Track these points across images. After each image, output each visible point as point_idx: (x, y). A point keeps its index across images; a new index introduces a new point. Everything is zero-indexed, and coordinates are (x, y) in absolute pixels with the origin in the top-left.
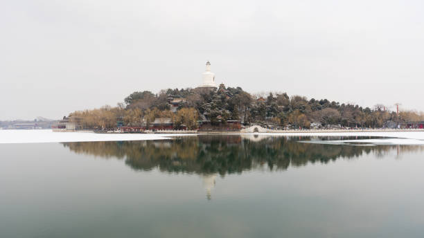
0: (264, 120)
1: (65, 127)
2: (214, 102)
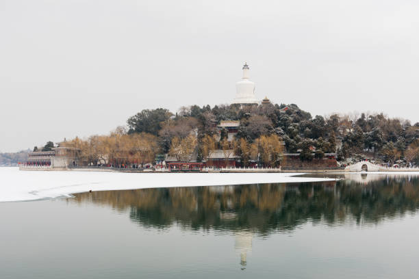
0: (362, 152)
1: (49, 164)
2: (294, 126)
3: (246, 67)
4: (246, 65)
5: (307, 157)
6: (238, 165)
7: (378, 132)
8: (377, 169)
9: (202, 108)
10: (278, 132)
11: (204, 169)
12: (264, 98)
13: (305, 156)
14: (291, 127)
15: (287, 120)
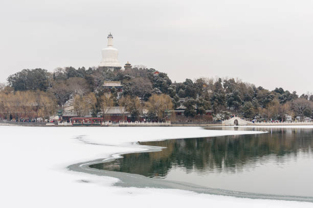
3: (110, 36)
4: (110, 35)
5: (191, 113)
6: (129, 120)
7: (237, 93)
8: (246, 124)
9: (77, 69)
10: (157, 92)
11: (103, 123)
12: (126, 63)
13: (190, 112)
14: (171, 88)
15: (162, 82)
